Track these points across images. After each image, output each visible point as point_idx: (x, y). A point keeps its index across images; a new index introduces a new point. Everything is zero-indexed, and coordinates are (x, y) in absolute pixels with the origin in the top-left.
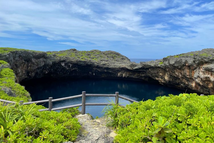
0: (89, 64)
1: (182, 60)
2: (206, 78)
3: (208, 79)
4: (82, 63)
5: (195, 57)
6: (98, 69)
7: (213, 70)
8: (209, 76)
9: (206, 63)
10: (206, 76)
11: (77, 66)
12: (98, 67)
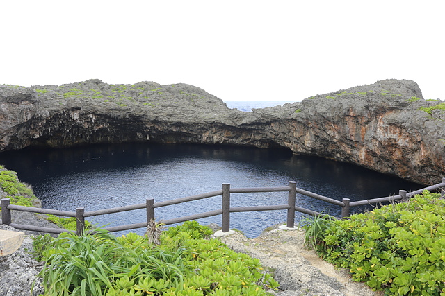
0: (136, 114)
1: (342, 103)
2: (390, 140)
3: (393, 142)
4: (119, 114)
5: (370, 99)
6: (156, 127)
7: (403, 125)
8: (395, 136)
9: (391, 109)
10: (390, 136)
11: (107, 120)
12: (156, 122)
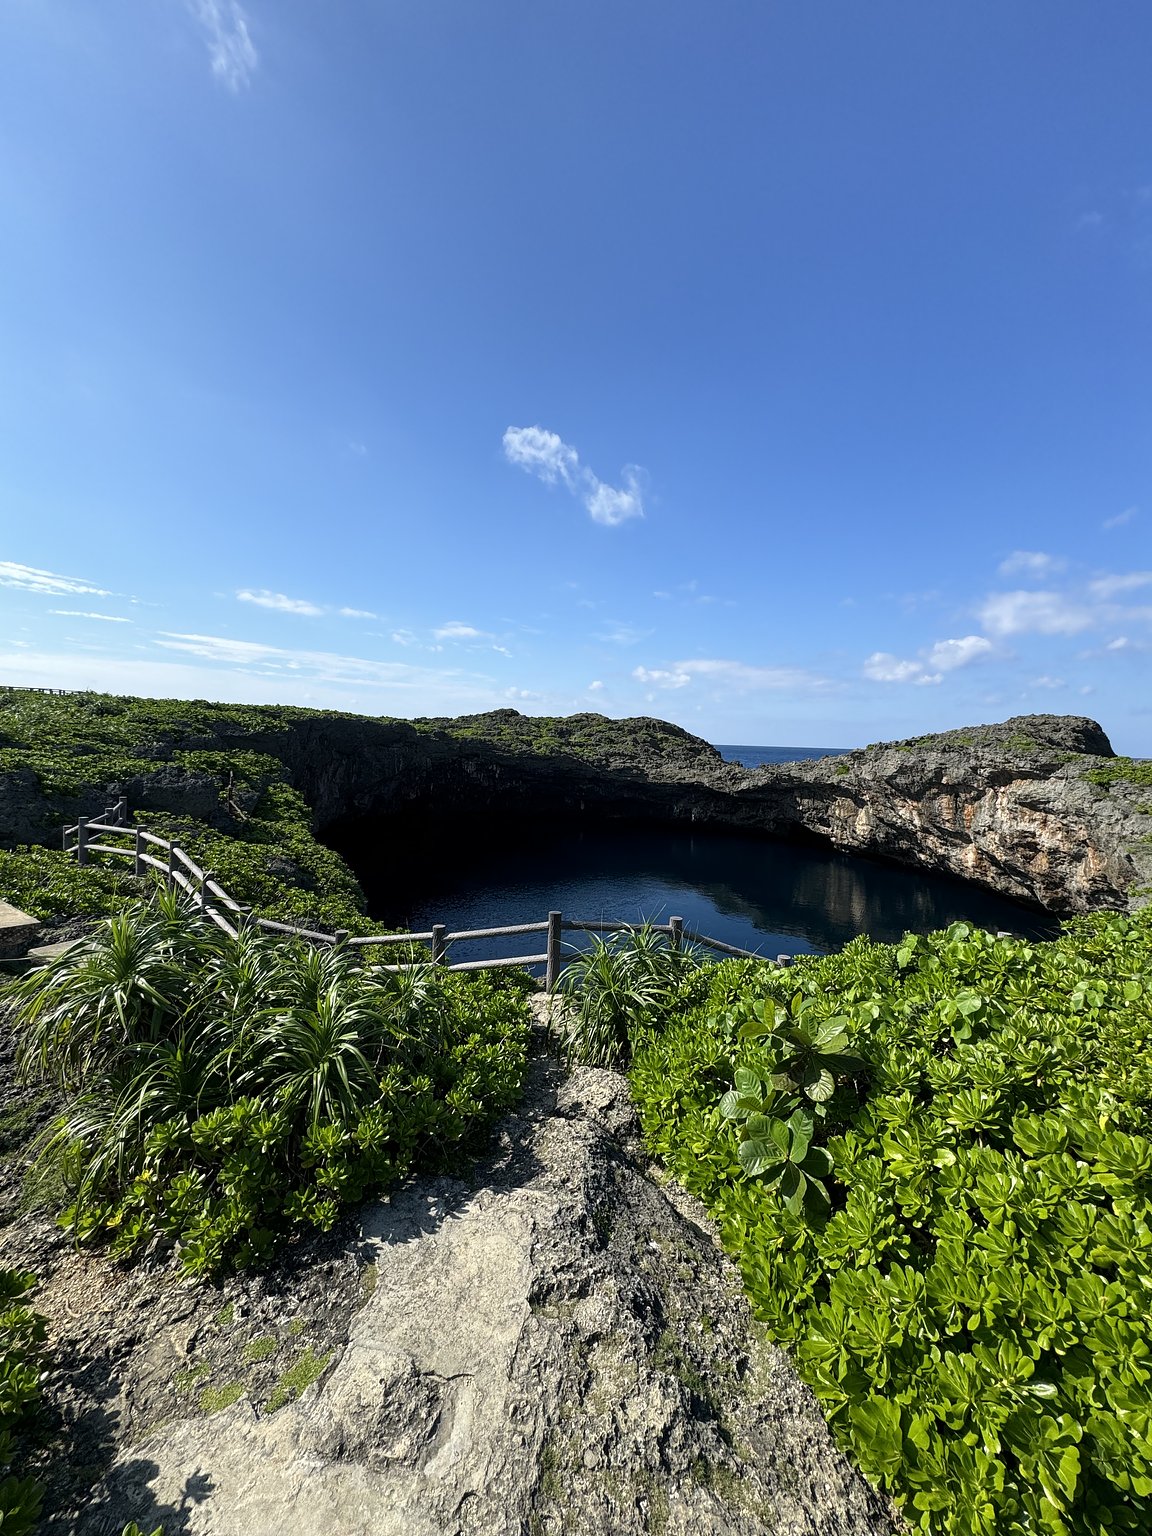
0: (565, 766)
1: (924, 761)
2: (1023, 834)
3: (1029, 839)
5: (980, 754)
6: (597, 789)
7: (1050, 805)
8: (1032, 827)
9: (1024, 776)
10: (1023, 826)
11: (519, 775)
12: (597, 779)
